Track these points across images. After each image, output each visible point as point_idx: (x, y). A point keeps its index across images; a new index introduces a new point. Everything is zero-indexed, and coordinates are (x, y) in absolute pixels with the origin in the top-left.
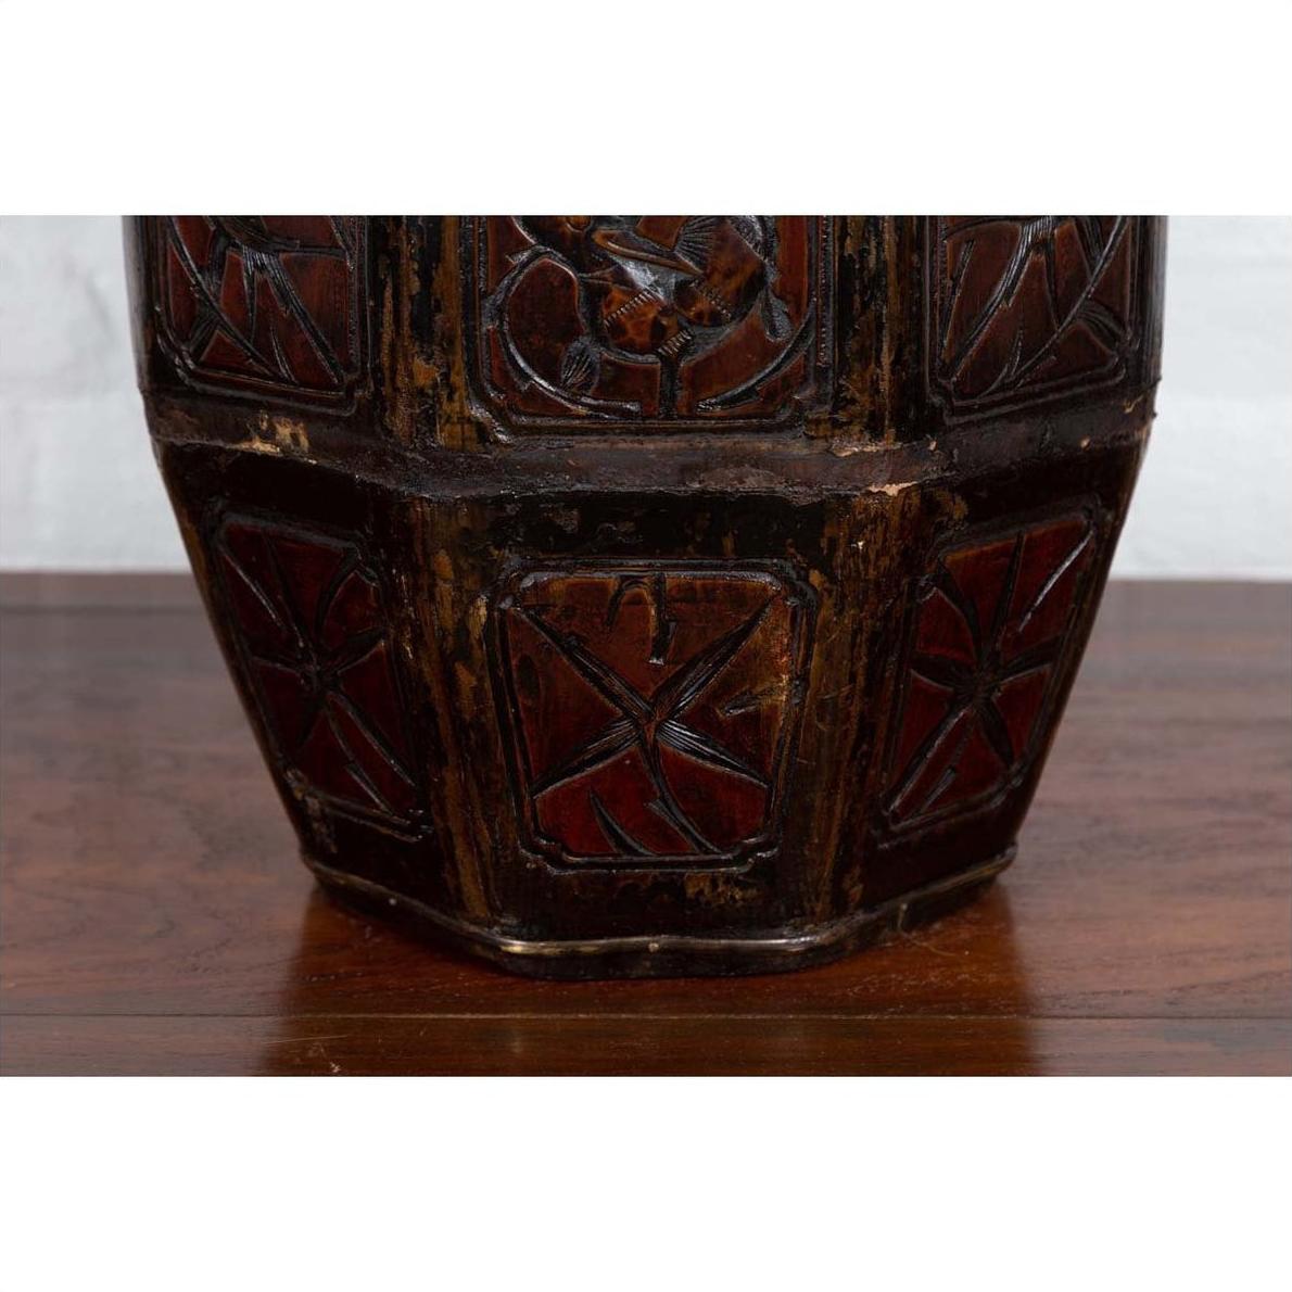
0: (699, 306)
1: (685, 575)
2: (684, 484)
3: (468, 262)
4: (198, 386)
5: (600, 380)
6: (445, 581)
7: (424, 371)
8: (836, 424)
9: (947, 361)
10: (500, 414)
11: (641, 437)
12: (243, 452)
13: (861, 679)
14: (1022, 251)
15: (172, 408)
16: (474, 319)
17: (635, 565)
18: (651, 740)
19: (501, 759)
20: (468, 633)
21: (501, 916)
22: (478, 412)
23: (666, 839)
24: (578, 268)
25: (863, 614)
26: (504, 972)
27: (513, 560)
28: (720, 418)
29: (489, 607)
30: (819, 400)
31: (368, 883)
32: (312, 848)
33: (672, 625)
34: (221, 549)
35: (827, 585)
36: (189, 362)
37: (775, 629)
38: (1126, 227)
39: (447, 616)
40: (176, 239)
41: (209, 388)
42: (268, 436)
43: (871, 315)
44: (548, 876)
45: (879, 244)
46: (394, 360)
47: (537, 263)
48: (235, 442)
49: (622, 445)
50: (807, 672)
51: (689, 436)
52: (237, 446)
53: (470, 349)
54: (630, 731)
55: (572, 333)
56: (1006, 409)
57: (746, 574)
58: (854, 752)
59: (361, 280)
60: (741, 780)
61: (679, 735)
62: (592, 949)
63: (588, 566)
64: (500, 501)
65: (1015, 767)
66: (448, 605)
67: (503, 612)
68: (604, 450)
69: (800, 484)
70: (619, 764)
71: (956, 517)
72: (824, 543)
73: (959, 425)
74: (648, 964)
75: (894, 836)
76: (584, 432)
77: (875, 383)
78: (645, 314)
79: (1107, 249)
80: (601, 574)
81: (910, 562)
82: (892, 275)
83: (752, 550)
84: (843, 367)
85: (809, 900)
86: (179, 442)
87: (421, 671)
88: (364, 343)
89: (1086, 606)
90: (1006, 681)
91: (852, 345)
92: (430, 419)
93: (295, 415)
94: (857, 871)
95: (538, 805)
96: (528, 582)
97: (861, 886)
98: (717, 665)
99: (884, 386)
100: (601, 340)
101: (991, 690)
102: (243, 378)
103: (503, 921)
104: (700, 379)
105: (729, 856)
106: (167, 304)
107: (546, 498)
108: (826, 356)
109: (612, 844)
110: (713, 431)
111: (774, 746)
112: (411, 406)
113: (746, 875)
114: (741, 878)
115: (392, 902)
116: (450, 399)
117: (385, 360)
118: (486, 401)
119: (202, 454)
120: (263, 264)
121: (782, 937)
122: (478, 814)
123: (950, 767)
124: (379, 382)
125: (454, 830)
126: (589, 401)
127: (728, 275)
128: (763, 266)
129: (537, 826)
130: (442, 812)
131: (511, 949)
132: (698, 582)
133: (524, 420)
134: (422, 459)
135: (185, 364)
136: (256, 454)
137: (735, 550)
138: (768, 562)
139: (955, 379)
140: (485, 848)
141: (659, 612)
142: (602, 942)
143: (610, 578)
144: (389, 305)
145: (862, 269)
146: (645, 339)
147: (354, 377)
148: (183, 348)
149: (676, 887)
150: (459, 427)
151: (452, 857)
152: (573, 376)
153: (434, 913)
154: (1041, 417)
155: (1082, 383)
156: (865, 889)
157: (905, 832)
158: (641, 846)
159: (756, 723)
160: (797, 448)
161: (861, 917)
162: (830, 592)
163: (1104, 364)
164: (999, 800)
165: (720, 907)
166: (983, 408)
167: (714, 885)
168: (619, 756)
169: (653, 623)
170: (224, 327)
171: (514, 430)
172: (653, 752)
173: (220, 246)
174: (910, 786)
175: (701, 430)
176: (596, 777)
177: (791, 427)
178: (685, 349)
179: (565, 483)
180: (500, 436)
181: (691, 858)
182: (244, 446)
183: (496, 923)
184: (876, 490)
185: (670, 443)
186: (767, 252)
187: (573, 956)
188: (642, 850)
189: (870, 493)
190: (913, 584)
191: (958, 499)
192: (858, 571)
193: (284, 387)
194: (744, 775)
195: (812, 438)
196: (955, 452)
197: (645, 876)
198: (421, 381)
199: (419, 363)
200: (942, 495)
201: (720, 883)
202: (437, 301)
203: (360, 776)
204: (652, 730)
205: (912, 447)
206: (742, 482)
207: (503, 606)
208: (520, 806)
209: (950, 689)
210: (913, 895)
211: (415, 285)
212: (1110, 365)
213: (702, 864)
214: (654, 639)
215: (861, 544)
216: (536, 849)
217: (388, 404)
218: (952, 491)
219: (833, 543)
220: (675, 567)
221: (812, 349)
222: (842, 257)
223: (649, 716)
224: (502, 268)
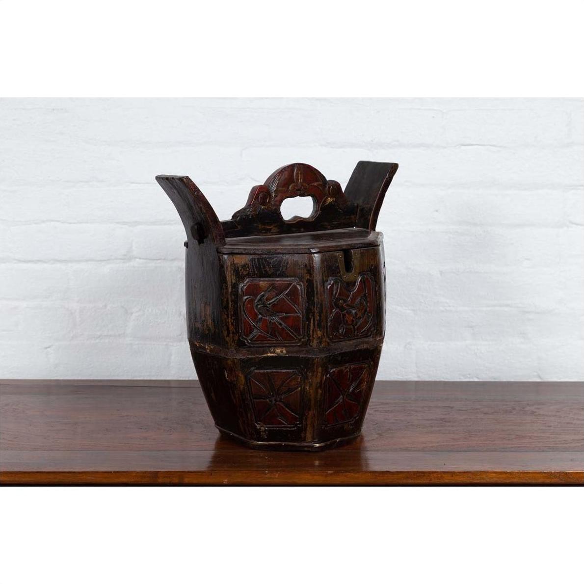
0: (358, 316)
1: (354, 366)
2: (356, 348)
3: (326, 312)
4: (252, 345)
5: (345, 332)
6: (320, 373)
8: (376, 334)
10: (331, 339)
11: (350, 341)
12: (265, 357)
16: (327, 323)
17: (347, 365)
18: (345, 399)
19: (322, 407)
20: (321, 383)
23: (343, 418)
24: (341, 311)
27: (330, 367)
28: (361, 336)
29: (326, 377)
30: (374, 330)
31: (275, 442)
33: (351, 376)
34: (251, 378)
35: (373, 364)
37: (365, 374)
39: (319, 380)
40: (247, 317)
41: (255, 345)
42: (273, 352)
44: (325, 429)
46: (313, 332)
47: (336, 311)
48: (262, 355)
49: (348, 343)
50: (368, 381)
51: (357, 340)
53: (327, 328)
54: (342, 398)
55: (341, 323)
57: (363, 364)
59: (304, 318)
60: (356, 404)
61: (349, 397)
62: (329, 443)
63: (341, 366)
64: (330, 356)
67: (328, 377)
68: (345, 344)
69: (371, 346)
70: (339, 404)
76: (342, 341)
80: (342, 368)
83: (364, 360)
87: (310, 392)
88: (304, 330)
92: (320, 343)
93: (282, 347)
96: (332, 371)
100: (345, 324)
102: (266, 342)
103: (314, 440)
104: (358, 329)
105: (352, 420)
107: (336, 354)
108: (375, 322)
109: (335, 421)
110: (359, 338)
112: (317, 340)
114: (352, 424)
116: (324, 338)
117: (311, 332)
118: (328, 338)
120: (273, 319)
122: (315, 419)
124: (309, 337)
125: (308, 424)
127: (362, 309)
128: (366, 307)
129: (325, 419)
130: (305, 421)
131: (315, 446)
132: (356, 367)
133: (334, 340)
134: (318, 350)
135: (248, 341)
136: (269, 356)
137: (362, 360)
138: (366, 361)
140: (316, 426)
141: (350, 373)
142: (331, 441)
144: (312, 322)
146: (350, 323)
147: (301, 337)
148: (248, 338)
149: (343, 428)
150: (325, 343)
151: (306, 430)
160: (371, 339)
165: (348, 430)
167: (348, 426)
169: (348, 376)
170: (262, 333)
171: (333, 342)
172: (345, 402)
173: (260, 317)
176: (336, 407)
177: (370, 336)
178: (356, 324)
179: (339, 351)
180: (331, 344)
181: (346, 421)
182: (265, 355)
185: (354, 341)
188: (339, 421)
193: (279, 342)
195: (373, 337)
197: (339, 426)
198: (319, 335)
199: (319, 332)
202: (322, 320)
203: (281, 418)
204: (345, 397)
206: (364, 347)
208: (323, 416)
211: (318, 318)
213: (348, 422)
216: (324, 424)
217: (311, 341)
220: (353, 364)
223: (345, 394)
224: (331, 313)
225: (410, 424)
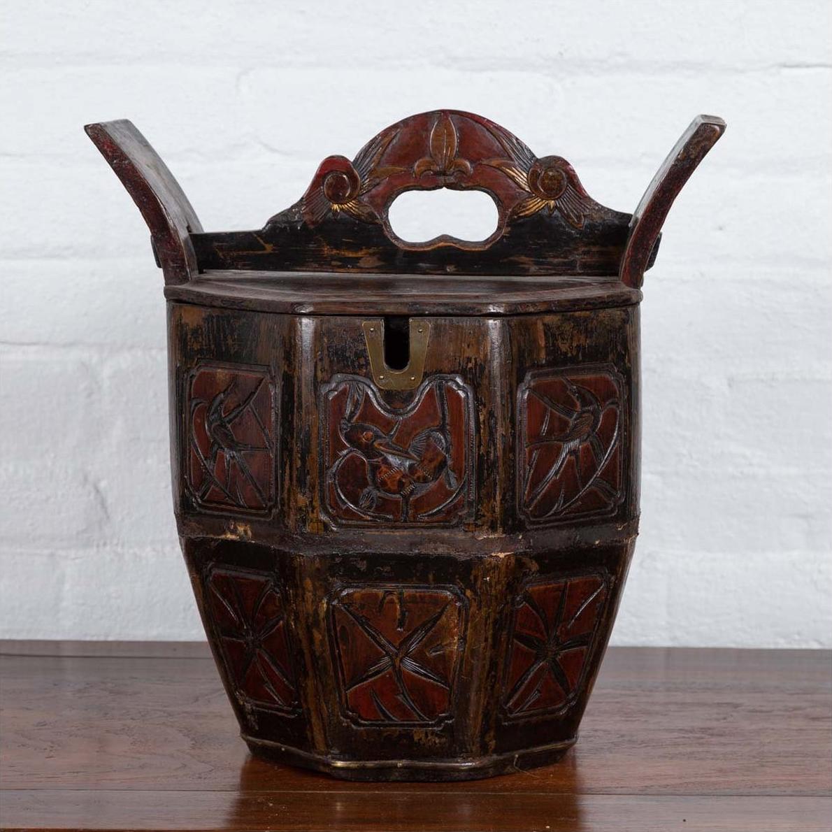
0: (418, 474)
1: (412, 591)
2: (411, 551)
3: (322, 454)
4: (203, 511)
5: (376, 505)
6: (309, 592)
7: (302, 500)
8: (477, 526)
9: (527, 500)
10: (333, 518)
11: (393, 530)
12: (222, 540)
13: (490, 640)
14: (564, 454)
15: (190, 521)
16: (323, 478)
17: (390, 586)
18: (397, 666)
19: (332, 673)
20: (318, 616)
21: (331, 749)
22: (323, 517)
23: (405, 714)
24: (367, 457)
25: (490, 610)
26: (333, 778)
27: (338, 584)
28: (428, 522)
29: (328, 603)
30: (469, 515)
31: (272, 742)
32: (246, 729)
33: (407, 614)
34: (210, 585)
35: (473, 597)
36: (199, 500)
37: (451, 616)
38: (616, 446)
39: (310, 608)
40: (195, 446)
41: (208, 512)
42: (234, 532)
43: (491, 479)
44: (352, 729)
45: (495, 449)
46: (289, 495)
47: (350, 455)
48: (219, 535)
49: (386, 533)
50: (466, 636)
51: (414, 530)
52: (220, 537)
53: (322, 491)
54: (388, 662)
55: (365, 485)
56: (556, 524)
57: (439, 591)
58: (488, 676)
59: (276, 462)
60: (437, 685)
61: (410, 665)
62: (372, 765)
63: (371, 586)
64: (333, 557)
65: (571, 696)
66: (310, 602)
67: (334, 606)
68: (378, 535)
69: (461, 551)
70: (383, 677)
71: (533, 570)
72: (472, 578)
73: (533, 529)
74: (397, 774)
75: (510, 720)
76: (369, 527)
77: (493, 508)
78: (395, 477)
79: (607, 455)
80: (375, 590)
81: (511, 588)
82: (501, 462)
83: (441, 581)
84: (479, 500)
85: (469, 745)
86: (193, 537)
87: (298, 634)
88: (277, 488)
89: (603, 620)
90: (564, 651)
91: (483, 491)
92: (304, 521)
93: (246, 522)
94: (492, 734)
95: (348, 696)
96: (344, 593)
97: (494, 741)
98: (427, 632)
99: (497, 510)
100: (378, 488)
101: (556, 655)
102: (223, 506)
103: (332, 751)
104: (419, 505)
105: (433, 722)
106: (190, 475)
107: (351, 556)
108: (472, 497)
109: (381, 715)
110: (423, 527)
111: (452, 670)
112: (296, 515)
113: (441, 731)
114: (438, 732)
115: (283, 749)
116: (313, 512)
117: (286, 496)
118: (327, 513)
119: (204, 542)
120: (234, 456)
121: (458, 762)
122: (322, 700)
123: (537, 690)
124: (283, 505)
125: (312, 709)
126: (372, 514)
127: (431, 461)
128: (445, 457)
129: (347, 705)
130: (306, 701)
131: (335, 765)
132: (418, 594)
133: (344, 522)
134: (300, 538)
135: (197, 501)
136: (228, 541)
137: (434, 580)
138: (448, 585)
139: (530, 509)
140: (325, 716)
141: (401, 606)
142: (376, 762)
143: (381, 592)
144: (288, 471)
145: (488, 459)
146: (396, 488)
147: (272, 503)
148: (197, 494)
149: (410, 736)
150: (316, 524)
151: (310, 722)
152: (364, 503)
153: (301, 752)
154: (574, 529)
155: (595, 514)
156: (496, 743)
157: (515, 719)
158: (394, 716)
159: (444, 659)
160: (460, 536)
161: (495, 757)
162: (475, 600)
163: (605, 508)
164: (563, 712)
165: (430, 746)
166: (546, 522)
167: (427, 736)
168: (383, 673)
169: (398, 613)
170: (216, 485)
171: (340, 526)
172: (399, 672)
173: (215, 449)
174: (516, 696)
175: (419, 527)
176: (374, 683)
177: (457, 526)
178: (412, 492)
179: (361, 549)
180: (334, 528)
181: (416, 723)
182: (223, 537)
183: (329, 753)
184: (494, 555)
185: (406, 533)
186: (447, 451)
187: (364, 768)
188: (394, 718)
189: (492, 556)
190: (513, 599)
191: (534, 562)
192: (487, 591)
193: (242, 510)
194: (439, 684)
195: (466, 531)
196: (531, 541)
197: (396, 730)
198: (301, 504)
199: (300, 496)
200: (526, 560)
201: (429, 735)
202: (308, 471)
203: (270, 689)
204: (398, 661)
205: (510, 537)
206: (436, 550)
207: (333, 603)
208: (340, 697)
209: (535, 652)
210: (522, 751)
211: (299, 463)
212: (609, 509)
213: (422, 726)
214: (399, 620)
215: (488, 578)
216: (347, 717)
217: (286, 514)
218: (530, 558)
219: (476, 578)
220: (408, 587)
221: (466, 493)
222: (479, 454)
223: (397, 655)
224: (336, 457)
225: (626, 738)
